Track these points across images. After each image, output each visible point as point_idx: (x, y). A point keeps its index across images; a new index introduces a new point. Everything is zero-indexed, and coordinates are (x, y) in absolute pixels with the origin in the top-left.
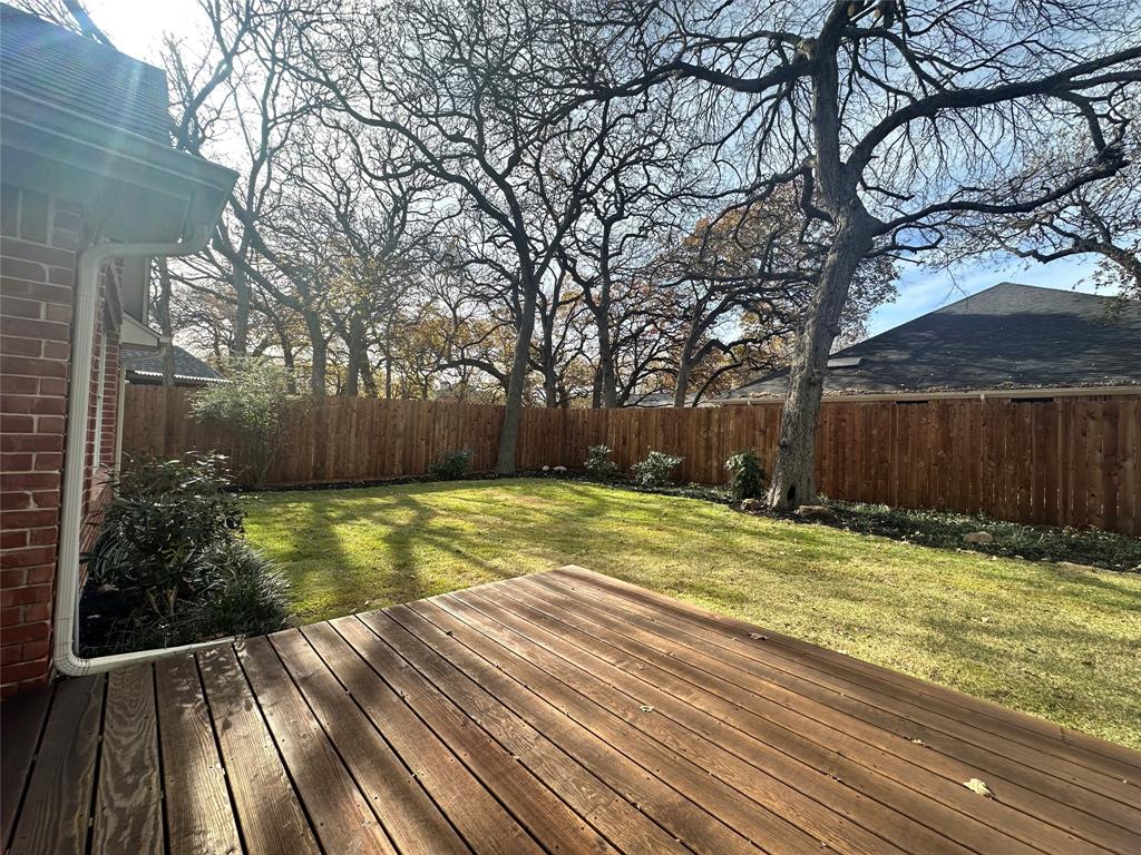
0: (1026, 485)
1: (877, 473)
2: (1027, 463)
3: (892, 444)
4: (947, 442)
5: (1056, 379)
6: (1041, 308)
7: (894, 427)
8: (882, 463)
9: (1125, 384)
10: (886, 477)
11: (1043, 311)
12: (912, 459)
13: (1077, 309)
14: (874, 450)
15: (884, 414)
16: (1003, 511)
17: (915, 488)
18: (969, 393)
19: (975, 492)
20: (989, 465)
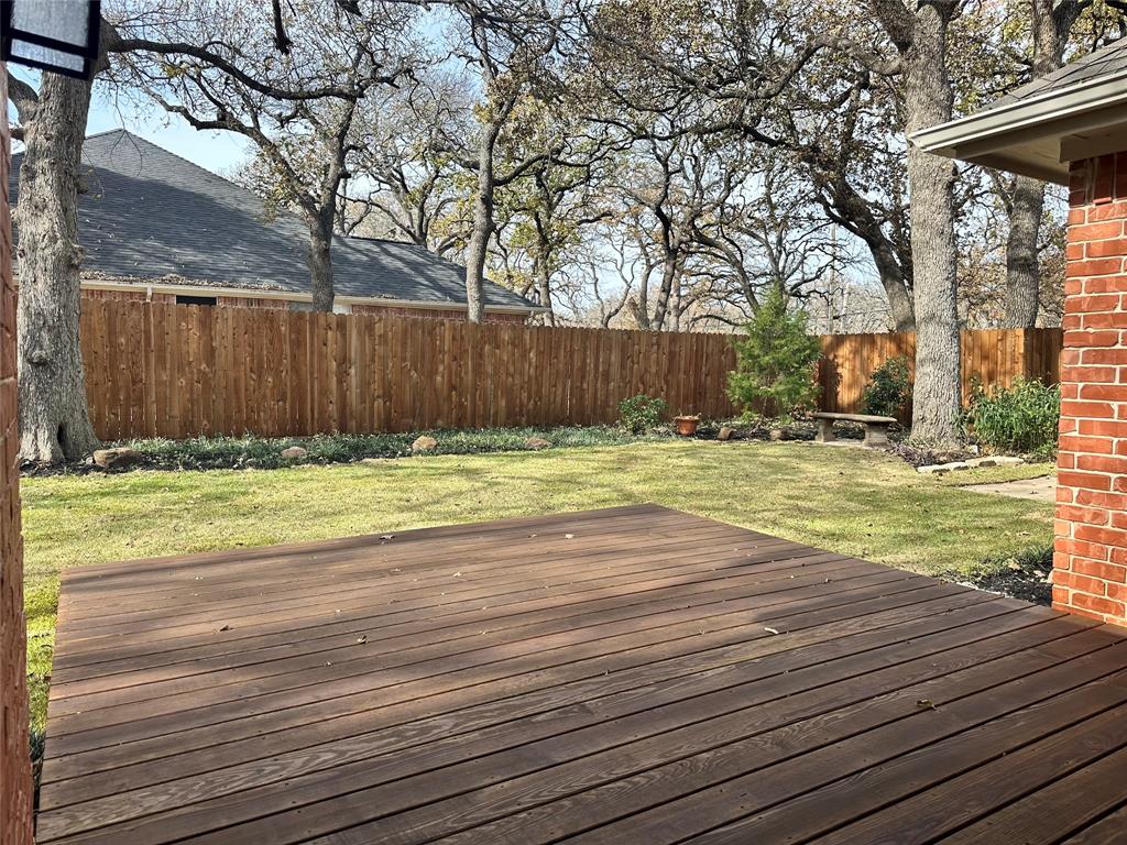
0: (284, 399)
1: (127, 398)
2: (284, 373)
3: (147, 357)
4: (210, 354)
5: (217, 277)
6: (176, 180)
7: (147, 332)
8: (134, 383)
9: (275, 289)
10: (140, 402)
11: (179, 186)
12: (171, 376)
13: (211, 191)
14: (122, 366)
15: (134, 314)
16: (264, 427)
17: (176, 412)
18: (135, 285)
19: (239, 411)
20: (251, 377)
